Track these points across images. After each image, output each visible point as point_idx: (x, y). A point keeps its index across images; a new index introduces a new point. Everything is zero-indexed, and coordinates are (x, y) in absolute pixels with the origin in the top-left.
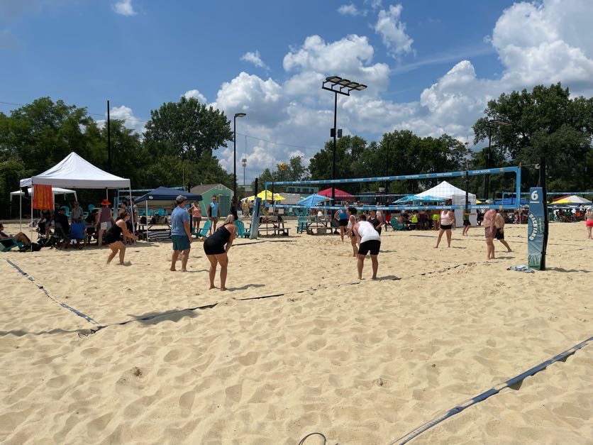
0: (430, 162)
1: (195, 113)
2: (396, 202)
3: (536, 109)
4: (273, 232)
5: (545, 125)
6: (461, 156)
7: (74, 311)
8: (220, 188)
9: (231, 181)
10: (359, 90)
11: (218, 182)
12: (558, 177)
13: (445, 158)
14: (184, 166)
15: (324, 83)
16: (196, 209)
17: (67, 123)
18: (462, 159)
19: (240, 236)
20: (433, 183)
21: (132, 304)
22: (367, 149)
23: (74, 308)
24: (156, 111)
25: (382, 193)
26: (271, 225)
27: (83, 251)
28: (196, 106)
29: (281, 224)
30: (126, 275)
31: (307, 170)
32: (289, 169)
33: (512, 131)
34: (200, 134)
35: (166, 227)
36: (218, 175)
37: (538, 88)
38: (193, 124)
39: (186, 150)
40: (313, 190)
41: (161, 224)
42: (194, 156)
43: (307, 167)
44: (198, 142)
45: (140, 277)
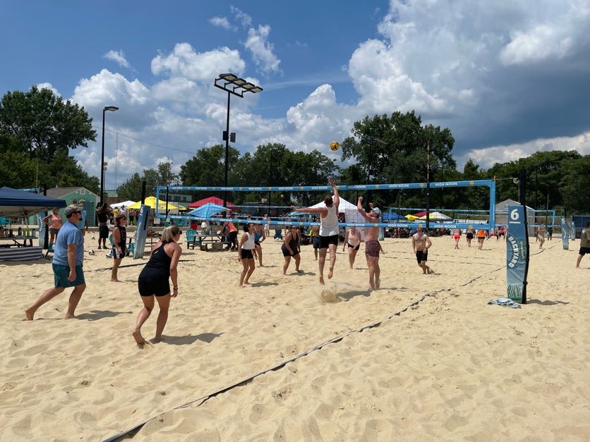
0: (302, 176)
3: (395, 133)
5: (401, 148)
6: (330, 171)
8: (82, 192)
10: (254, 92)
13: (316, 172)
15: (217, 79)
16: (55, 218)
18: (330, 174)
22: (241, 159)
28: (49, 98)
31: (177, 177)
32: (158, 175)
33: (374, 152)
34: (55, 130)
35: (11, 242)
36: (76, 178)
37: (396, 114)
38: (46, 117)
39: (35, 147)
40: (185, 198)
41: (4, 238)
42: (45, 155)
43: (177, 174)
44: (51, 139)
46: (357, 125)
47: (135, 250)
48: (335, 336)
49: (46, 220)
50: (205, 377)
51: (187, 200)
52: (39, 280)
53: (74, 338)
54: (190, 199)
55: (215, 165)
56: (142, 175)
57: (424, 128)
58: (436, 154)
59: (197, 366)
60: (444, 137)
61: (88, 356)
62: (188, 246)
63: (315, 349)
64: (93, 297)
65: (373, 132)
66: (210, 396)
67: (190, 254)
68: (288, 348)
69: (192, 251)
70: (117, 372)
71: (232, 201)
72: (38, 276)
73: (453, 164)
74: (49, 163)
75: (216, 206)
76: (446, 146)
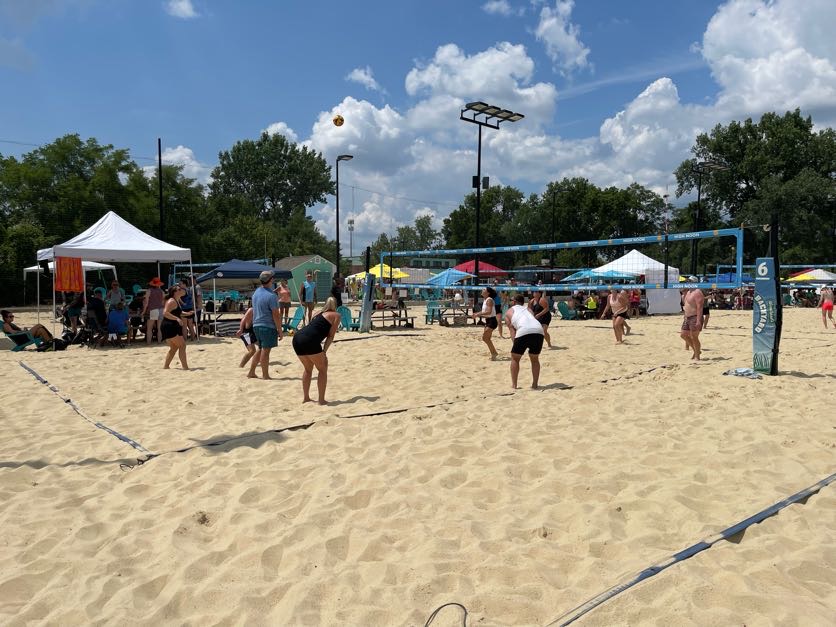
0: (614, 224)
1: (281, 155)
3: (765, 147)
4: (392, 323)
5: (777, 169)
6: (658, 213)
7: (114, 433)
8: (317, 261)
9: (332, 251)
10: (513, 121)
11: (314, 252)
12: (797, 244)
13: (636, 217)
14: (266, 230)
15: (463, 111)
16: (283, 291)
17: (102, 170)
18: (658, 218)
19: (345, 329)
20: (618, 252)
21: (194, 424)
22: (524, 205)
23: (114, 428)
24: (227, 153)
25: (545, 267)
26: (389, 313)
28: (282, 145)
29: (403, 312)
30: (186, 383)
31: (439, 234)
32: (415, 233)
33: (732, 178)
34: (289, 184)
36: (313, 243)
37: (768, 117)
38: (279, 170)
39: (269, 207)
41: (235, 312)
42: (280, 217)
43: (439, 231)
44: (287, 196)
45: (205, 386)
46: (702, 140)
47: (361, 323)
51: (450, 265)
55: (489, 215)
57: (818, 134)
62: (427, 321)
65: (728, 149)
67: (423, 329)
74: (284, 226)
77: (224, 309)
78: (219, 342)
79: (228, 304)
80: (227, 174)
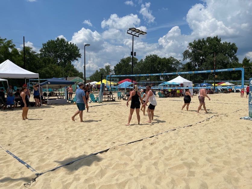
0: (165, 68)
1: (63, 45)
2: (160, 85)
3: (208, 47)
4: (107, 99)
5: (211, 53)
6: (178, 65)
8: (78, 78)
13: (171, 66)
14: (59, 69)
15: (128, 31)
16: (70, 89)
17: (3, 47)
18: (178, 67)
19: (92, 102)
22: (139, 62)
24: (45, 44)
25: (149, 81)
26: (107, 96)
27: (14, 111)
28: (64, 42)
30: (42, 126)
31: (113, 71)
32: (105, 70)
33: (198, 56)
34: (66, 54)
35: (56, 97)
36: (75, 73)
37: (209, 38)
38: (62, 50)
39: (59, 61)
40: (116, 80)
41: (54, 96)
42: (63, 65)
43: (112, 70)
44: (65, 58)
45: (51, 127)
46: (190, 44)
47: (99, 100)
48: (174, 128)
49: (67, 89)
50: (127, 139)
51: (117, 80)
52: (68, 110)
53: (83, 128)
54: (118, 80)
55: (128, 65)
56: (99, 71)
57: (222, 43)
58: (228, 55)
59: (124, 136)
60: (232, 47)
61: (89, 133)
62: (118, 99)
63: (166, 132)
64: (87, 116)
65: (197, 47)
66: (129, 143)
67: (119, 101)
68: (155, 132)
69: (120, 100)
70: (99, 137)
71: (135, 80)
72: (67, 109)
73: (237, 59)
74: (64, 68)
75: (129, 82)
76: (233, 51)
77: (50, 95)
78: (49, 107)
79: (52, 93)
80: (45, 51)
